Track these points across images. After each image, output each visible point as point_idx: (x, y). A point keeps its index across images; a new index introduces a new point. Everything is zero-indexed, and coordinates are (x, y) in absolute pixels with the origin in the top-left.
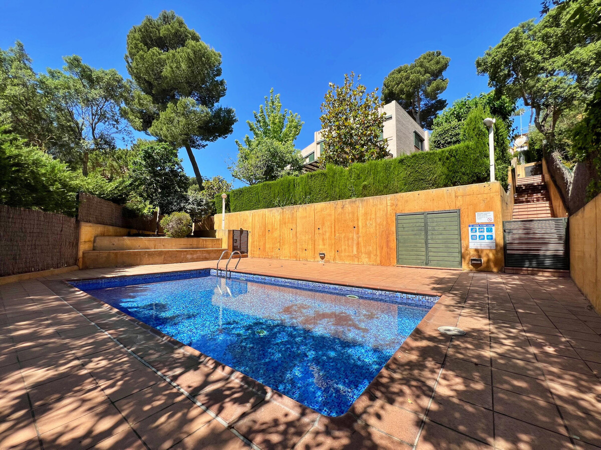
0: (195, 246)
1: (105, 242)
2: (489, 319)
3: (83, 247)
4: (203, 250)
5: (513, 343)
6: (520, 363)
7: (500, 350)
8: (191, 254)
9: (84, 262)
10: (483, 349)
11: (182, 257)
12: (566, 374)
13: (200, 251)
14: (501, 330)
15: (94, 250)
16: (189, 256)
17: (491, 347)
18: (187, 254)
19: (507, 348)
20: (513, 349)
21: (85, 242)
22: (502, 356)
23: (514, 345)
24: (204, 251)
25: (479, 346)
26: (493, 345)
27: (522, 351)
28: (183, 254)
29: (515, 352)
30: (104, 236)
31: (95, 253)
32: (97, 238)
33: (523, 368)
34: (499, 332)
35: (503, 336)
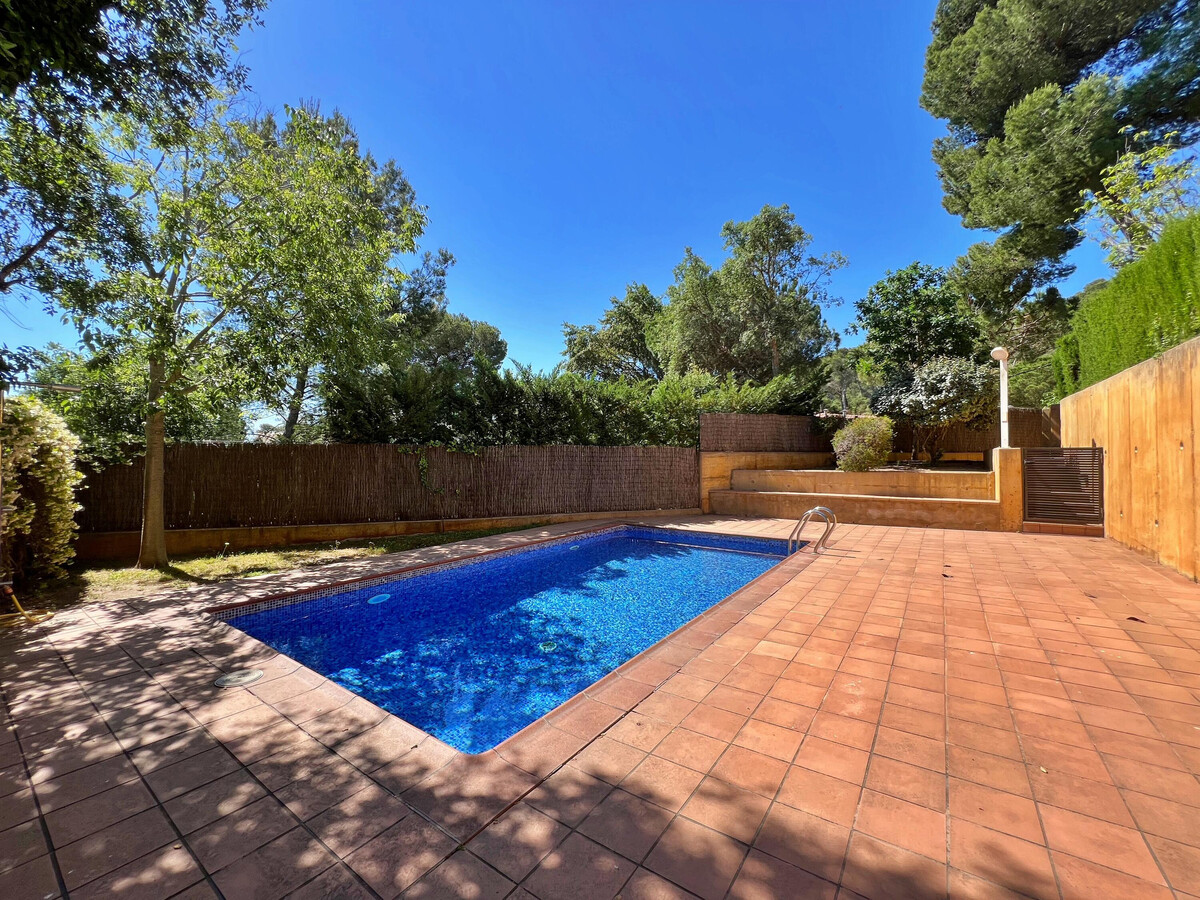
0: (905, 490)
1: (743, 478)
2: (220, 744)
3: (706, 486)
4: (910, 502)
5: (138, 711)
6: (117, 690)
7: (148, 692)
8: (879, 507)
9: (711, 506)
10: (174, 680)
11: (857, 511)
12: (59, 705)
13: (902, 502)
14: (174, 724)
15: (731, 489)
16: (874, 513)
17: (164, 689)
18: (869, 506)
19: (144, 698)
20: (133, 700)
21: (711, 478)
22: (143, 686)
23: (136, 707)
24: (916, 503)
25: (181, 681)
26: (164, 692)
27: (117, 706)
28: (858, 505)
29: (128, 699)
30: (756, 468)
31: (732, 495)
32: (734, 472)
33: (109, 687)
34: (174, 720)
35: (163, 714)
